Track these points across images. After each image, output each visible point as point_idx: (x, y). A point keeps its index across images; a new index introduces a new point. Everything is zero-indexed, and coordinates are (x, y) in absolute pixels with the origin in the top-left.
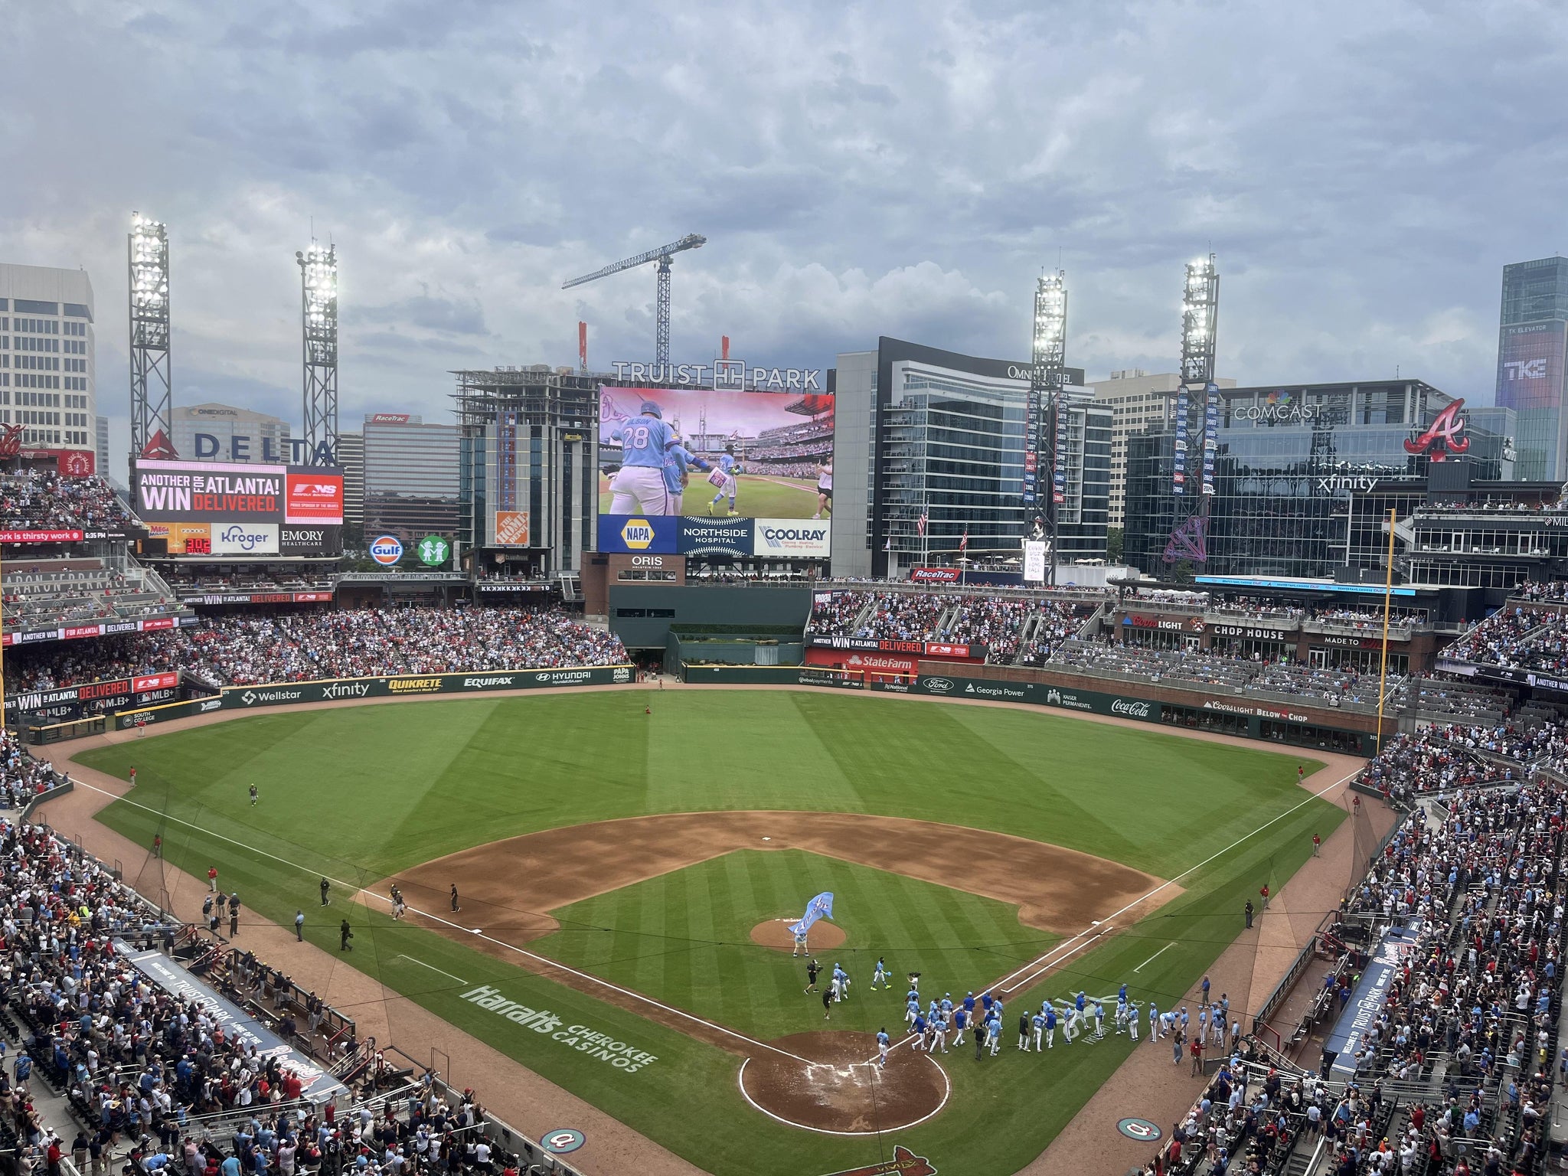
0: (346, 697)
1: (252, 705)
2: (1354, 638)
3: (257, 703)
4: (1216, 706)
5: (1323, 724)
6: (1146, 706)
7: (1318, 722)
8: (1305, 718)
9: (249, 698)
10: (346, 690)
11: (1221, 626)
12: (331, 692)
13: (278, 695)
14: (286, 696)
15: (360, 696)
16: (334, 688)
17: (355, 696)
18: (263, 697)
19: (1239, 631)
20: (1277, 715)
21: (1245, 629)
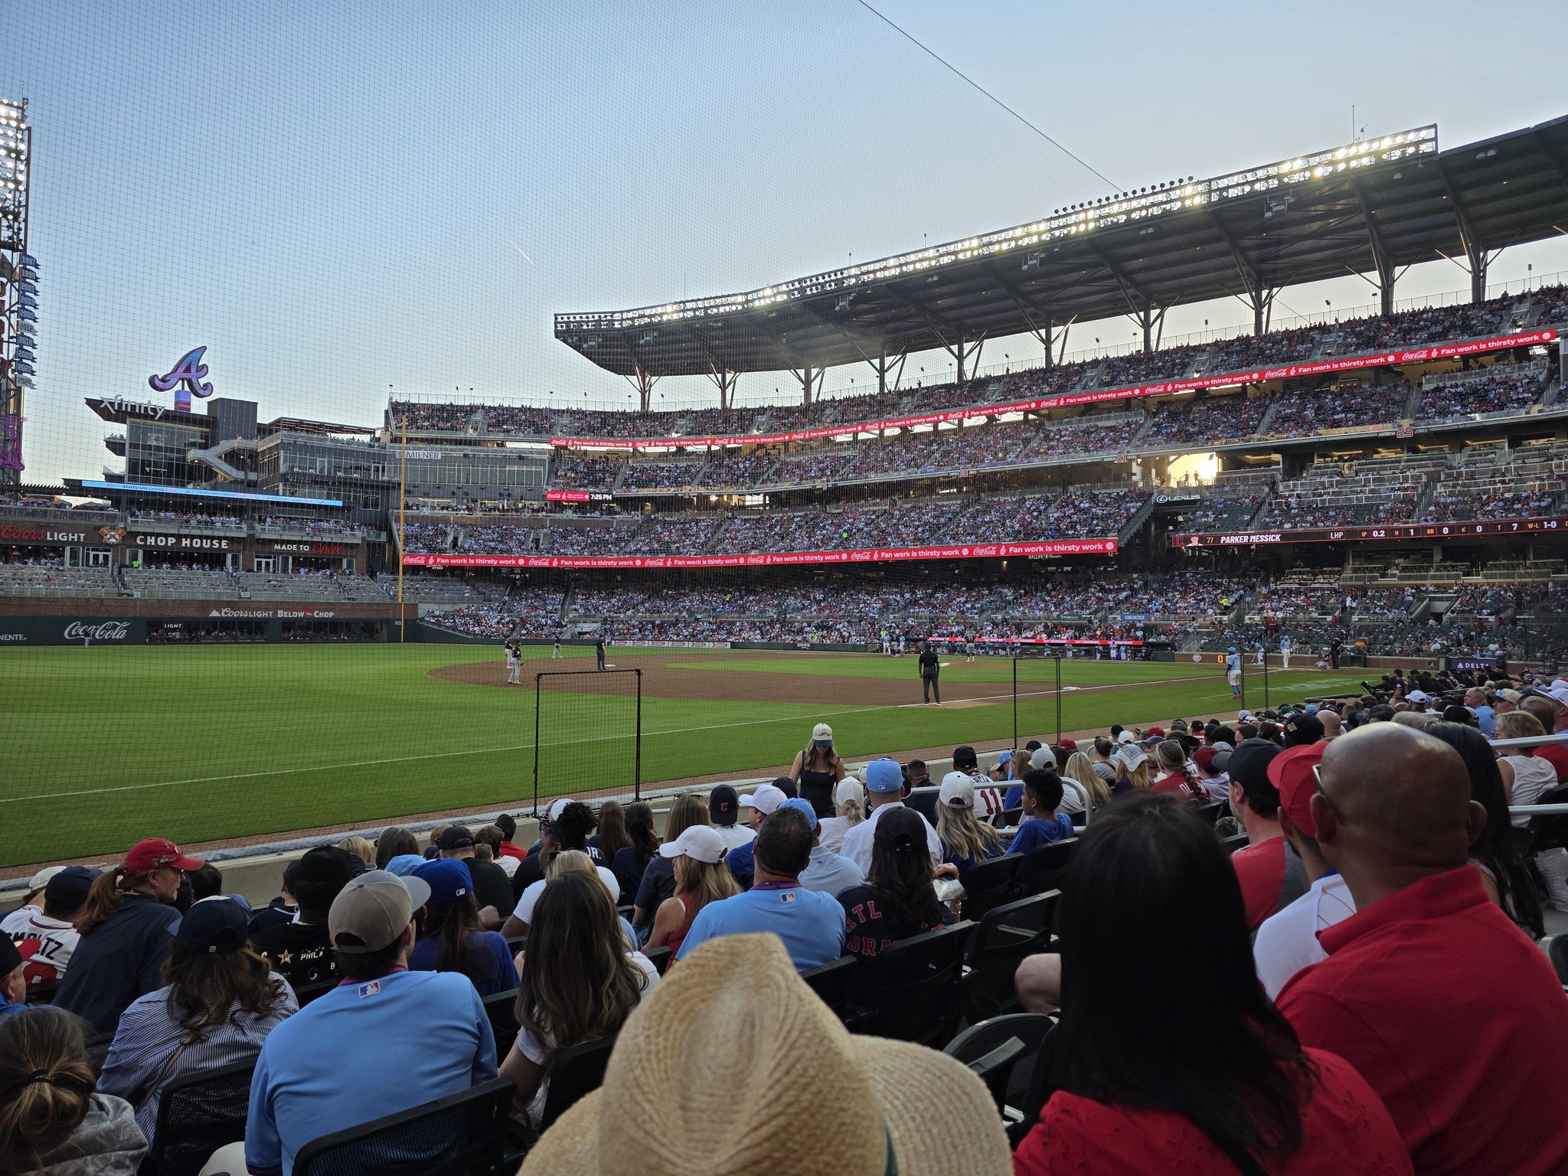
2: (305, 543)
4: (226, 613)
5: (352, 616)
6: (125, 624)
7: (343, 616)
8: (331, 614)
11: (145, 534)
19: (171, 541)
20: (301, 614)
21: (179, 537)
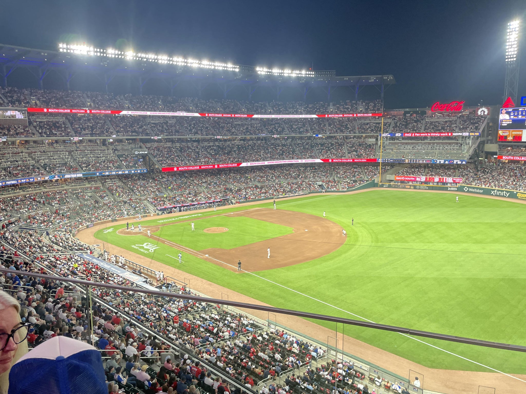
0: (500, 196)
1: (466, 192)
3: (468, 192)
9: (466, 189)
10: (500, 193)
12: (494, 193)
13: (475, 190)
14: (478, 191)
15: (505, 197)
16: (495, 192)
17: (503, 196)
18: (470, 190)
